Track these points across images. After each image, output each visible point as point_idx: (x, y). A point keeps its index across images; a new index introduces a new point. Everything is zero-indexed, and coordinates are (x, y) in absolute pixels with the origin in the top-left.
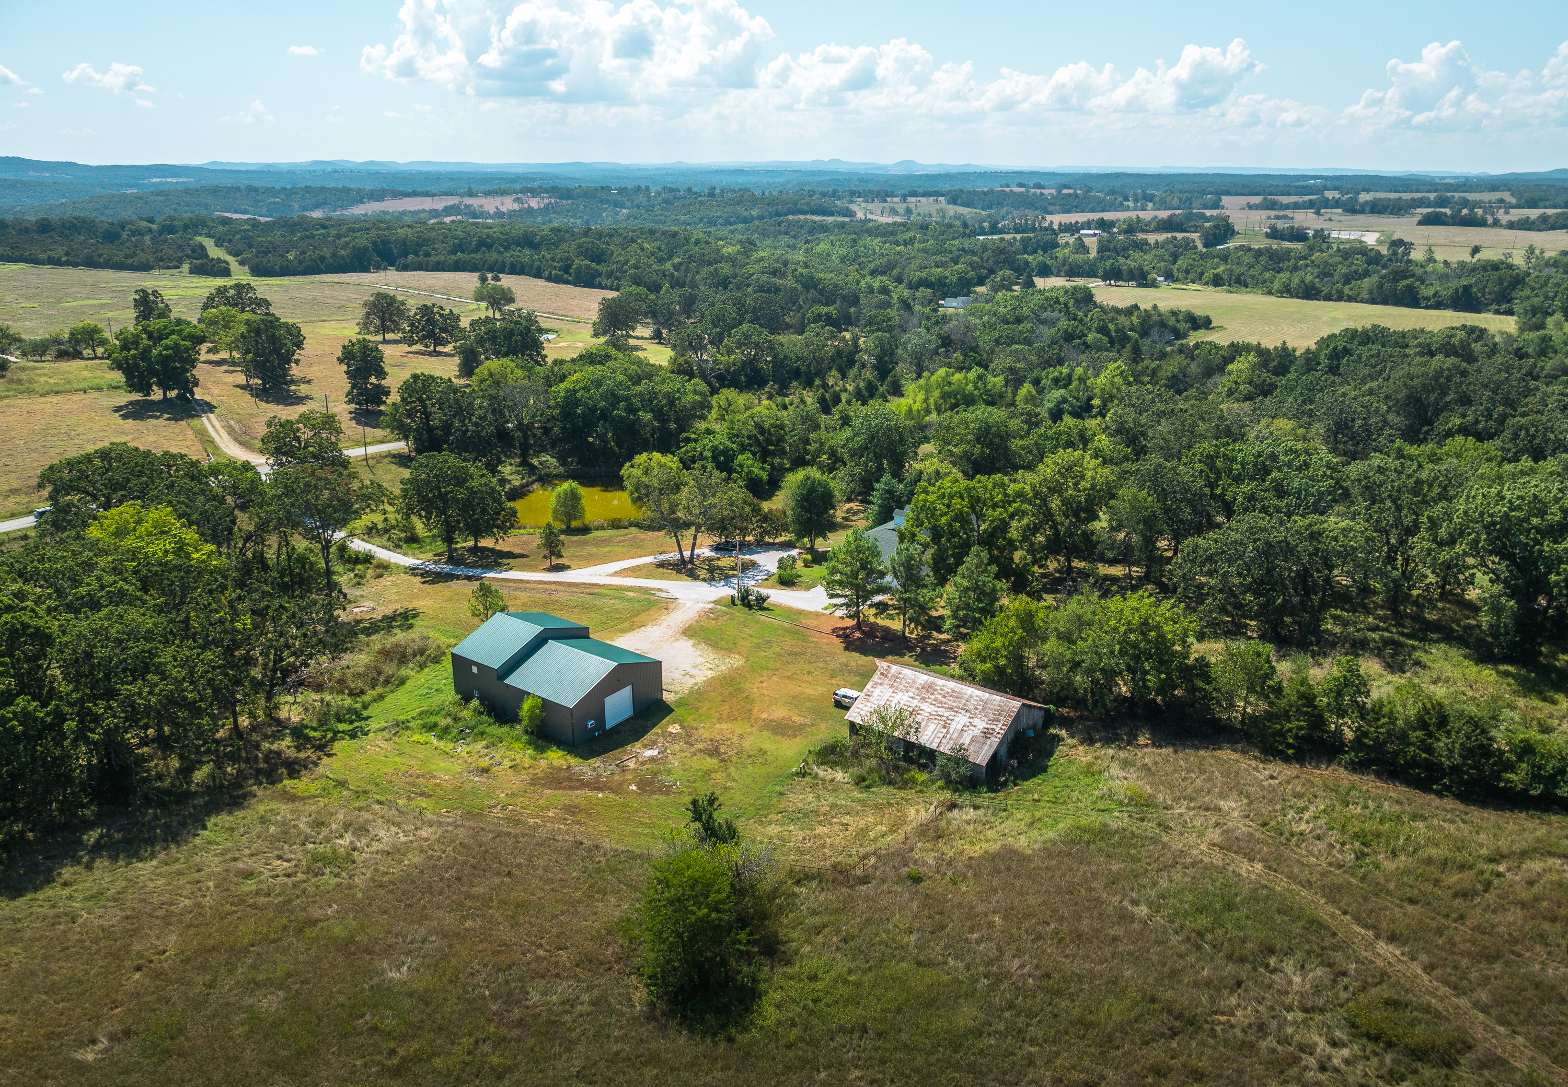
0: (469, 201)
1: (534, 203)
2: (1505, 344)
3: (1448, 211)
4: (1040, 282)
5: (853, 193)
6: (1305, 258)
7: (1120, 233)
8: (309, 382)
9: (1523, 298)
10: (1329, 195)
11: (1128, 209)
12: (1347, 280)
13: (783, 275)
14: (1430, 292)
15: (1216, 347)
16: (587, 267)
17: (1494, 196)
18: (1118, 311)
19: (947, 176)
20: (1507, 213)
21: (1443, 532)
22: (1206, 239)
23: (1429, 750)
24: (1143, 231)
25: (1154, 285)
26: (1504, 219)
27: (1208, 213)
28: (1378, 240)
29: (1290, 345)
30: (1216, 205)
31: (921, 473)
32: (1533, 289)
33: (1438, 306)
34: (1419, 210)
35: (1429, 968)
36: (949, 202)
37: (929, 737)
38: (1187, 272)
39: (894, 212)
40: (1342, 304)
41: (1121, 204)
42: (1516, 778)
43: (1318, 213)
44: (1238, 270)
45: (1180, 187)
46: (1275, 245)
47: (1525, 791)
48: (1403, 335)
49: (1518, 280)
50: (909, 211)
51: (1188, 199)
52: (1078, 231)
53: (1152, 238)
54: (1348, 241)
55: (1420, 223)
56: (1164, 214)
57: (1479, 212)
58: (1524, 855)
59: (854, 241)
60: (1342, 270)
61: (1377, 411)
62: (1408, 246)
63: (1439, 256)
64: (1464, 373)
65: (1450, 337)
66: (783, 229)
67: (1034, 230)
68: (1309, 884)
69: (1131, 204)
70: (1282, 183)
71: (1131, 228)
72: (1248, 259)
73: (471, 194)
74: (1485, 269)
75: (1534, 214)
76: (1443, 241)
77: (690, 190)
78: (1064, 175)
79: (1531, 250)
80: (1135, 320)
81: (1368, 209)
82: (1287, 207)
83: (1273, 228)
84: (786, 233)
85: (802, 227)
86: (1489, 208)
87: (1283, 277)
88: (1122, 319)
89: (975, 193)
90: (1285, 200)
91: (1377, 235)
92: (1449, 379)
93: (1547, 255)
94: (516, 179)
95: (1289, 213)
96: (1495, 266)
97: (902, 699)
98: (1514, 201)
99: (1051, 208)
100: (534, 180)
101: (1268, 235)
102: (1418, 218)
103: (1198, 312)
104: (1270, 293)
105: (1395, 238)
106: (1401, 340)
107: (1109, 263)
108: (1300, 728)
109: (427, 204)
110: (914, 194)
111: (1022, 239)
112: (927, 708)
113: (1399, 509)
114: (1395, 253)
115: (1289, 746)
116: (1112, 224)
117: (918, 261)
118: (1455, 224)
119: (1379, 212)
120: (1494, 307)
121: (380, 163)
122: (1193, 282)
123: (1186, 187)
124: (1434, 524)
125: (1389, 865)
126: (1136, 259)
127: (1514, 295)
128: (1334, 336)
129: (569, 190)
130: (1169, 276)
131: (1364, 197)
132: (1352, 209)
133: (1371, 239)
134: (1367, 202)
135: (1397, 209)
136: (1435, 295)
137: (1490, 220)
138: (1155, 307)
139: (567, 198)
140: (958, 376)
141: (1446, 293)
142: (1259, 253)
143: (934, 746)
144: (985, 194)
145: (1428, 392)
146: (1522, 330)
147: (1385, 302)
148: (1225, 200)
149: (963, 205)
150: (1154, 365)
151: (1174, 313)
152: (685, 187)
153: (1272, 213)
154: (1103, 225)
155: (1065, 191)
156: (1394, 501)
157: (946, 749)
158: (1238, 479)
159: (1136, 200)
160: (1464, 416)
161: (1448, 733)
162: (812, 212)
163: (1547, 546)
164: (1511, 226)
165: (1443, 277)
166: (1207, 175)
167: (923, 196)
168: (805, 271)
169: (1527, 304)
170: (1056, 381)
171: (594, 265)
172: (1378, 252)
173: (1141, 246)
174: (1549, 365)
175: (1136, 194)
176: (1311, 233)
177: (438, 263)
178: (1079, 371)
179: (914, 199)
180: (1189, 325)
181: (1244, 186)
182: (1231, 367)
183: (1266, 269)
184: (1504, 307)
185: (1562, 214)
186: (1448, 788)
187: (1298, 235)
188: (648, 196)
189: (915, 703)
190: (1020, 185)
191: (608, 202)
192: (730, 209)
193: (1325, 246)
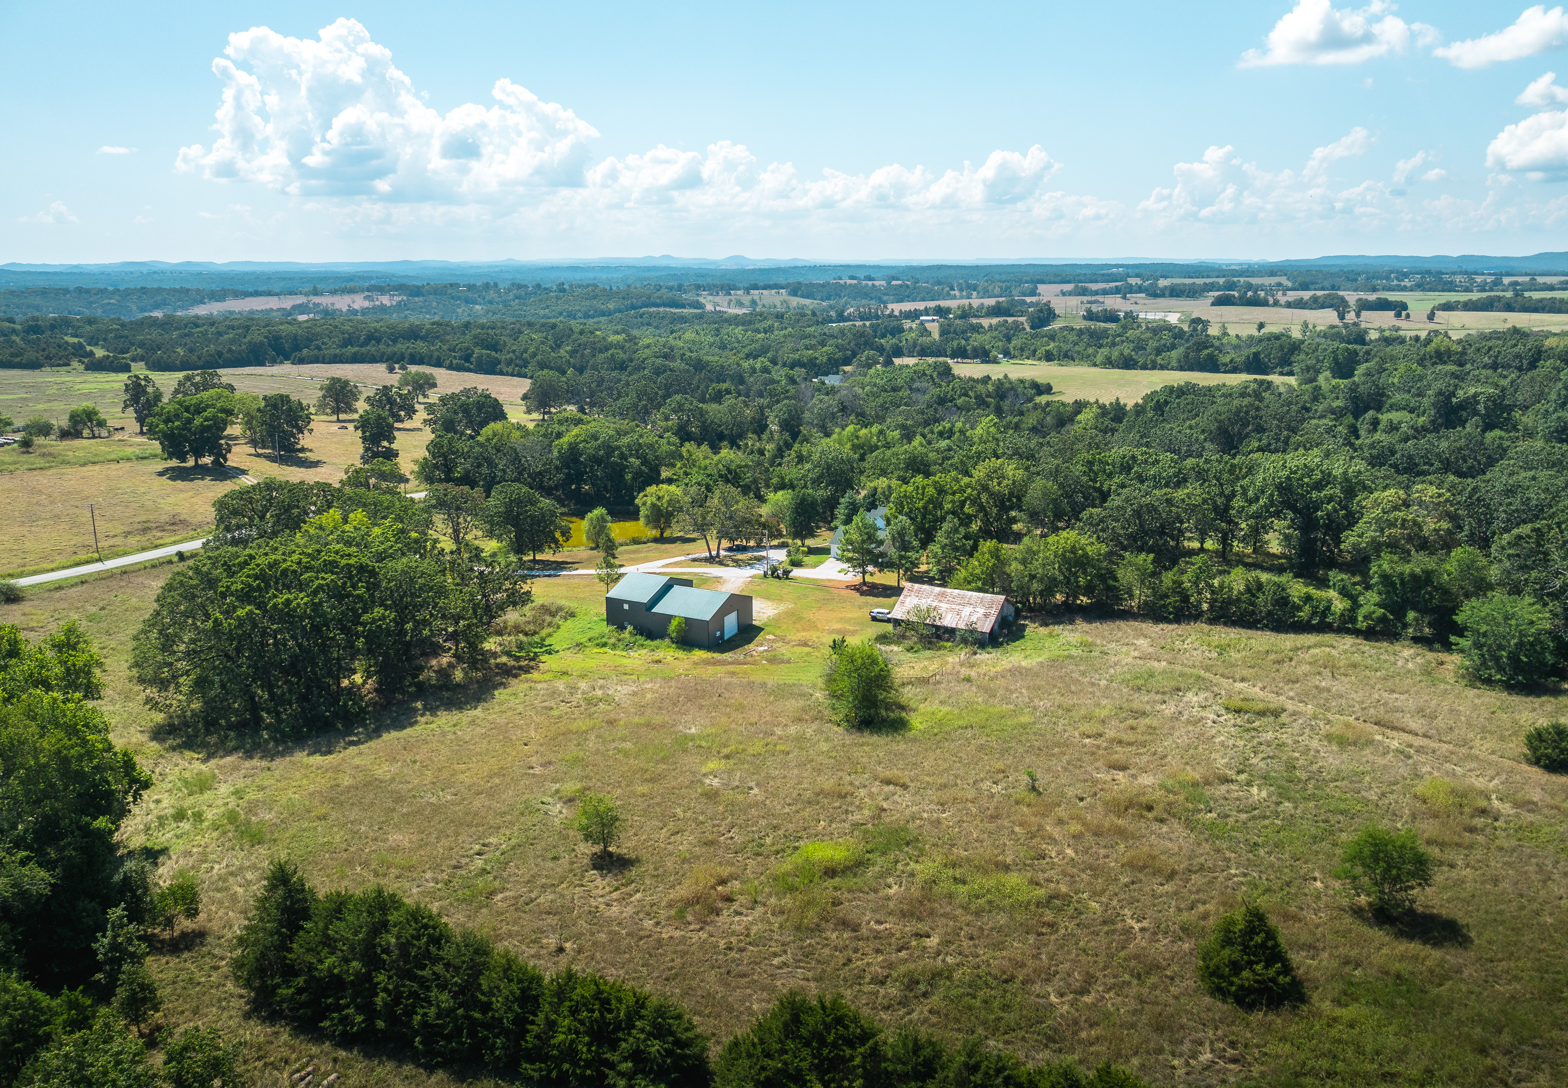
0: (317, 300)
1: (386, 300)
2: (1288, 393)
3: (1236, 294)
4: (897, 361)
5: (698, 287)
6: (1119, 336)
7: (955, 318)
8: (311, 451)
9: (1300, 360)
10: (1133, 281)
11: (954, 297)
12: (1158, 351)
13: (673, 359)
14: (1227, 359)
15: (1063, 404)
16: (489, 356)
17: (1273, 280)
18: (977, 381)
19: (778, 270)
20: (1284, 295)
21: (1251, 493)
22: (1033, 322)
23: (1252, 604)
24: (975, 316)
25: (995, 361)
26: (1283, 300)
27: (1028, 300)
28: (1179, 320)
29: (1122, 402)
30: (1033, 293)
31: (876, 489)
32: (1307, 354)
33: (1235, 370)
34: (1211, 294)
35: (1263, 689)
36: (790, 294)
37: (949, 621)
38: (1022, 350)
39: (740, 304)
40: (1156, 372)
41: (948, 294)
42: (1304, 614)
43: (1124, 298)
44: (1065, 347)
45: (997, 276)
46: (1093, 325)
47: (1309, 621)
48: (1210, 389)
49: (1296, 347)
50: (754, 303)
51: (1007, 288)
52: (917, 317)
53: (985, 322)
54: (1154, 321)
55: (1213, 304)
56: (991, 302)
57: (1262, 294)
58: (1309, 647)
59: (717, 330)
60: (1153, 344)
61: (1197, 439)
62: (1206, 324)
63: (1232, 332)
64: (1258, 409)
65: (1246, 388)
66: (645, 320)
67: (877, 317)
68: (1194, 666)
69: (957, 293)
70: (1088, 272)
71: (965, 314)
72: (1072, 337)
73: (316, 293)
74: (1269, 339)
75: (1306, 295)
76: (1234, 320)
77: (539, 286)
78: (888, 267)
79: (1306, 325)
80: (990, 388)
81: (1167, 293)
82: (1096, 293)
83: (1089, 311)
84: (649, 324)
85: (663, 318)
86: (1270, 290)
87: (1105, 351)
88: (980, 387)
89: (812, 285)
90: (1094, 287)
91: (1178, 315)
92: (1247, 413)
93: (1318, 329)
94: (351, 278)
95: (1100, 298)
96: (1277, 337)
97: (924, 603)
98: (1290, 284)
99: (885, 298)
100: (371, 278)
101: (1084, 318)
102: (1210, 301)
103: (1040, 381)
104: (1095, 365)
105: (1194, 316)
106: (1209, 391)
107: (955, 343)
108: (1176, 601)
109: (272, 303)
110: (756, 287)
111: (872, 326)
112: (944, 606)
113: (1221, 485)
114: (1195, 330)
115: (1170, 613)
116: (948, 310)
117: (791, 345)
118: (1242, 305)
119: (1178, 296)
120: (1278, 369)
121: (197, 264)
122: (1028, 358)
123: (1004, 277)
124: (1245, 490)
125: (1238, 656)
126: (976, 340)
127: (1293, 359)
128: (1156, 392)
129: (418, 287)
130: (1007, 354)
131: (1162, 283)
132: (1154, 293)
133: (1173, 319)
134: (1166, 287)
135: (1192, 293)
136: (1231, 361)
137: (1271, 301)
138: (1006, 376)
139: (417, 296)
140: (864, 431)
141: (1240, 358)
142: (1081, 332)
143: (954, 626)
144: (823, 286)
145: (1232, 424)
146: (1300, 385)
147: (1191, 369)
148: (1041, 288)
149: (803, 296)
150: (1016, 419)
151: (1022, 381)
152: (534, 283)
153: (1085, 299)
154: (940, 311)
155: (894, 283)
156: (1218, 480)
157: (962, 626)
158: (1110, 475)
159: (961, 290)
160: (1260, 440)
161: (1264, 593)
162: (665, 305)
163: (1314, 495)
164: (1289, 305)
165: (1236, 347)
166: (1020, 266)
167: (765, 288)
168: (694, 355)
169: (1303, 365)
170: (941, 434)
171: (493, 353)
172: (1181, 330)
173: (977, 329)
174: (1321, 408)
175: (959, 284)
176: (1122, 315)
177: (336, 356)
178: (959, 425)
179: (756, 292)
180: (1033, 391)
181: (1056, 275)
182: (1079, 417)
183: (1089, 345)
184: (1286, 369)
185: (1329, 295)
186: (1266, 626)
187: (1111, 317)
188: (498, 292)
189: (934, 604)
190: (852, 278)
191: (459, 298)
192: (587, 303)
193: (1135, 325)
